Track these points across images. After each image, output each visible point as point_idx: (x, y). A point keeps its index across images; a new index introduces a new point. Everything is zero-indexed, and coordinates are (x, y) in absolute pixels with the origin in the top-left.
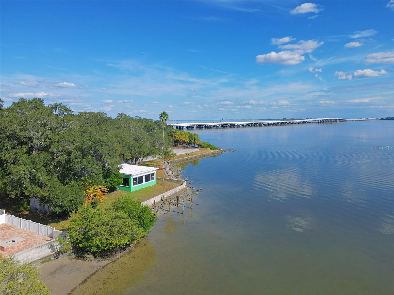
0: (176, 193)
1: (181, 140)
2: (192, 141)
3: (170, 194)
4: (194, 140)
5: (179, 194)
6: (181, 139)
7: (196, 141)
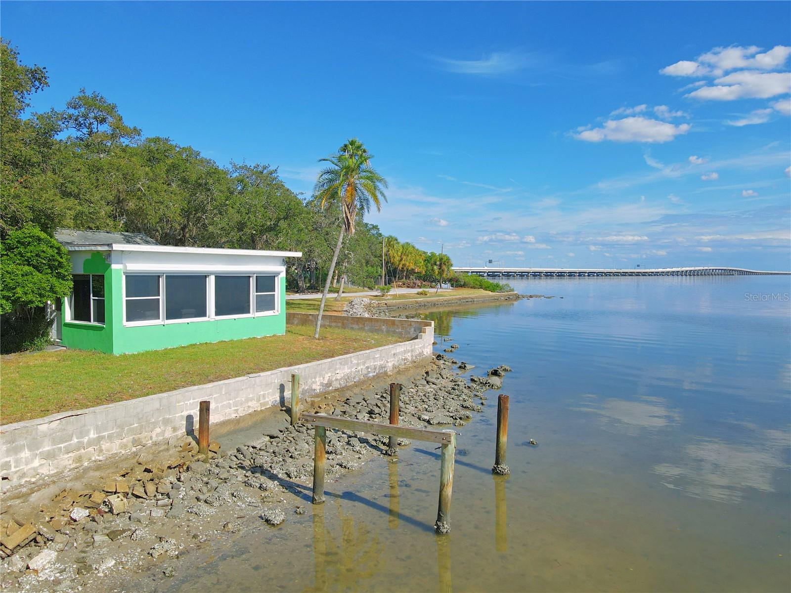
0: (382, 375)
1: (404, 265)
2: (435, 267)
3: (347, 378)
4: (440, 265)
5: (401, 380)
6: (403, 262)
7: (444, 267)
